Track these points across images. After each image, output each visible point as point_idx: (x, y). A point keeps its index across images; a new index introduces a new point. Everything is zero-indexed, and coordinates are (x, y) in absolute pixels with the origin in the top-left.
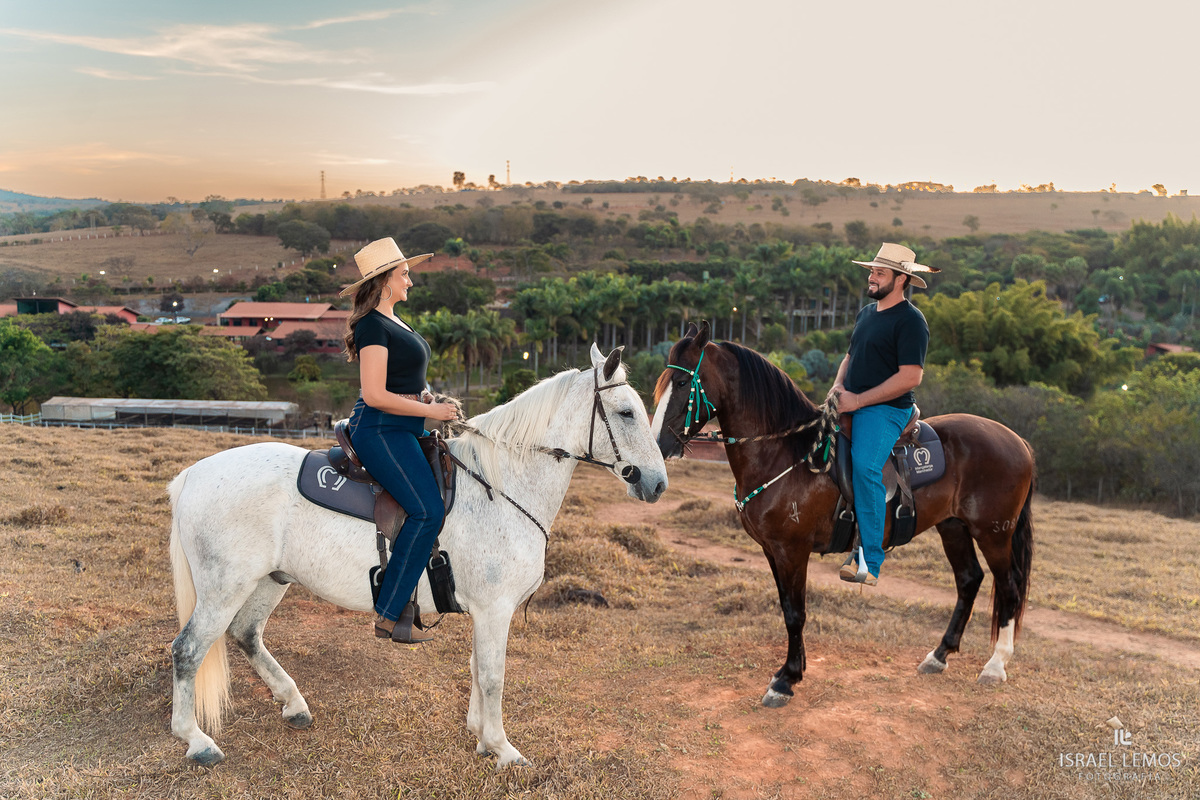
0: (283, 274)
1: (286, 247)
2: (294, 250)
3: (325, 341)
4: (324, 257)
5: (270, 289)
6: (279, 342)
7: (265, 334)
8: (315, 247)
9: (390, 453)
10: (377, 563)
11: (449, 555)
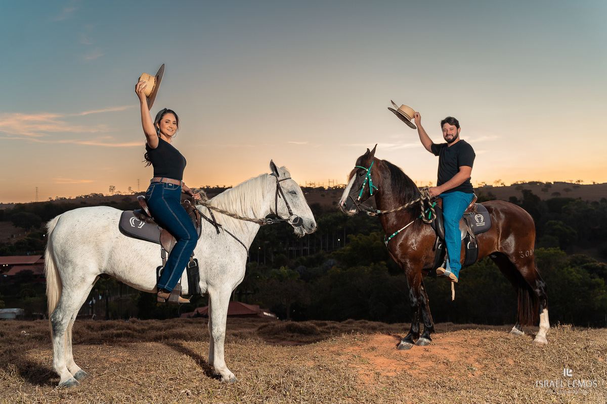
0: (14, 241)
1: (16, 227)
2: (21, 228)
3: (39, 275)
4: (38, 231)
5: (6, 249)
6: (11, 277)
7: (3, 274)
8: (33, 226)
9: (169, 208)
10: (161, 264)
11: (198, 261)
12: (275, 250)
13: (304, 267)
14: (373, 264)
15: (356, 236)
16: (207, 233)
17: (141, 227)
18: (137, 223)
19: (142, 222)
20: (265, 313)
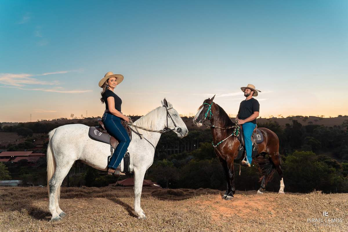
0: (17, 143)
1: (19, 135)
2: (21, 136)
3: (31, 162)
4: (31, 138)
5: (13, 148)
6: (15, 163)
7: (11, 161)
8: (28, 135)
9: (115, 125)
10: (110, 155)
11: (130, 154)
12: (160, 150)
13: (175, 159)
14: (213, 158)
15: (204, 143)
16: (134, 139)
17: (100, 135)
18: (98, 133)
19: (100, 133)
20: (154, 185)
